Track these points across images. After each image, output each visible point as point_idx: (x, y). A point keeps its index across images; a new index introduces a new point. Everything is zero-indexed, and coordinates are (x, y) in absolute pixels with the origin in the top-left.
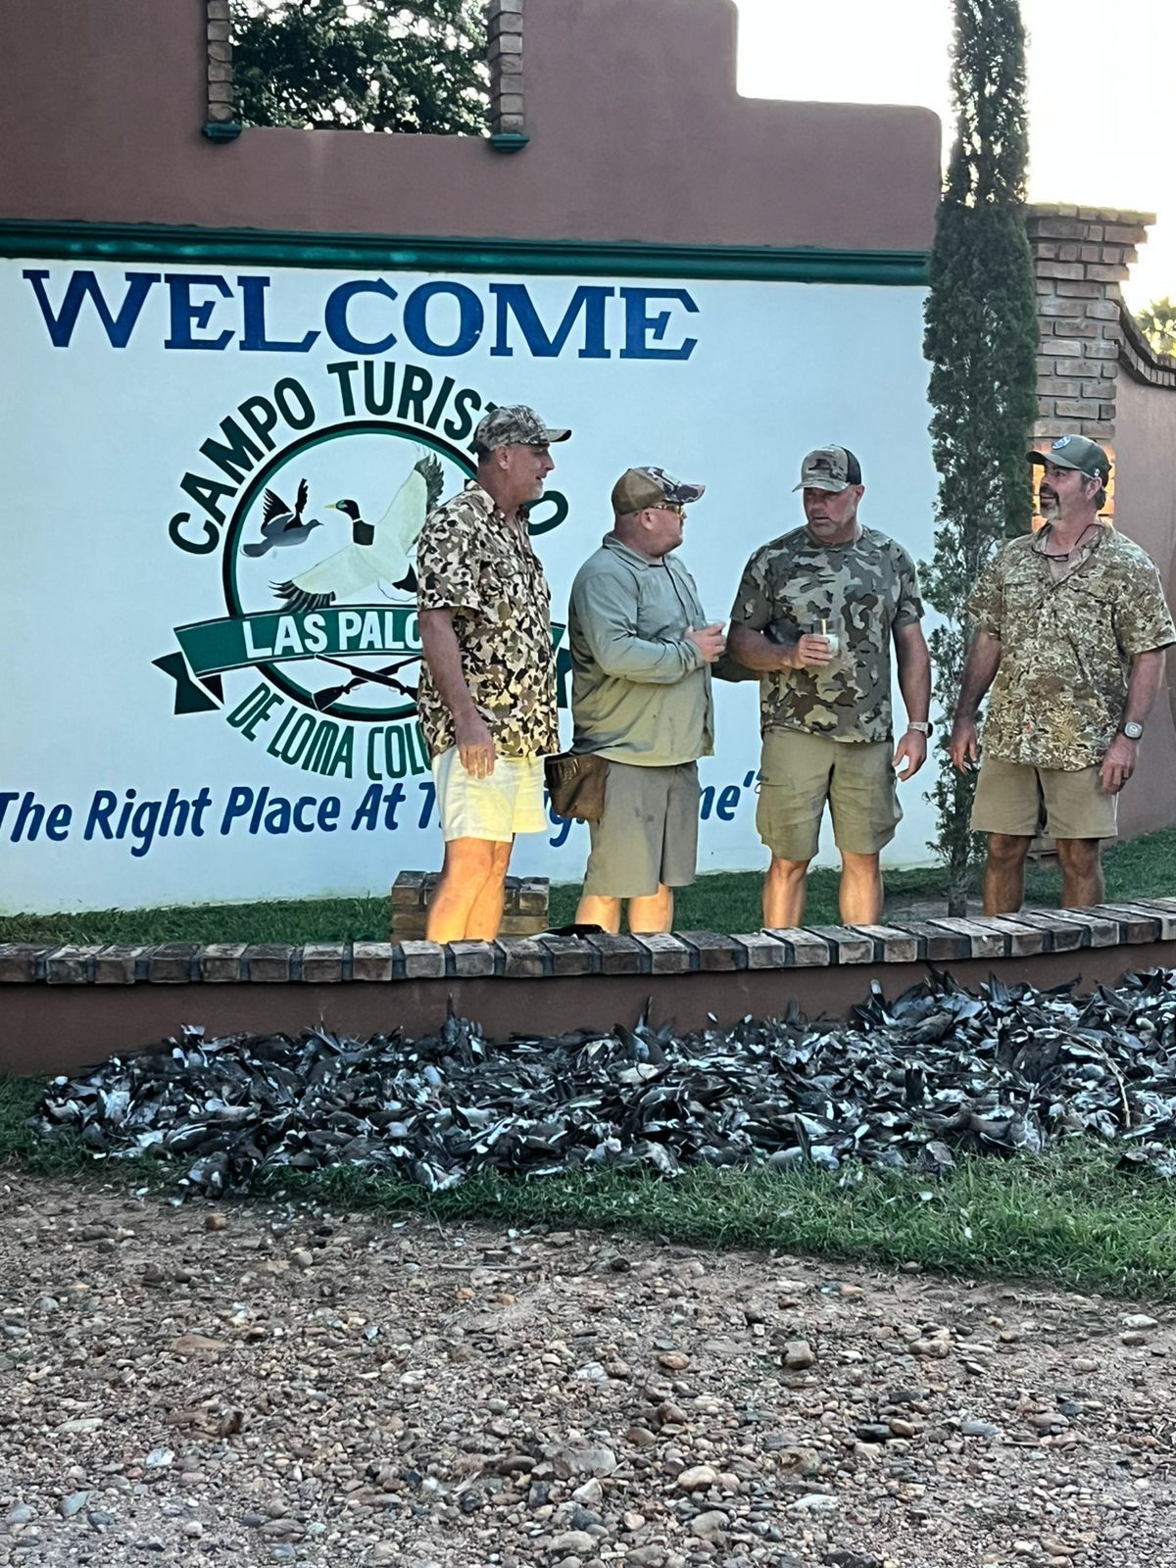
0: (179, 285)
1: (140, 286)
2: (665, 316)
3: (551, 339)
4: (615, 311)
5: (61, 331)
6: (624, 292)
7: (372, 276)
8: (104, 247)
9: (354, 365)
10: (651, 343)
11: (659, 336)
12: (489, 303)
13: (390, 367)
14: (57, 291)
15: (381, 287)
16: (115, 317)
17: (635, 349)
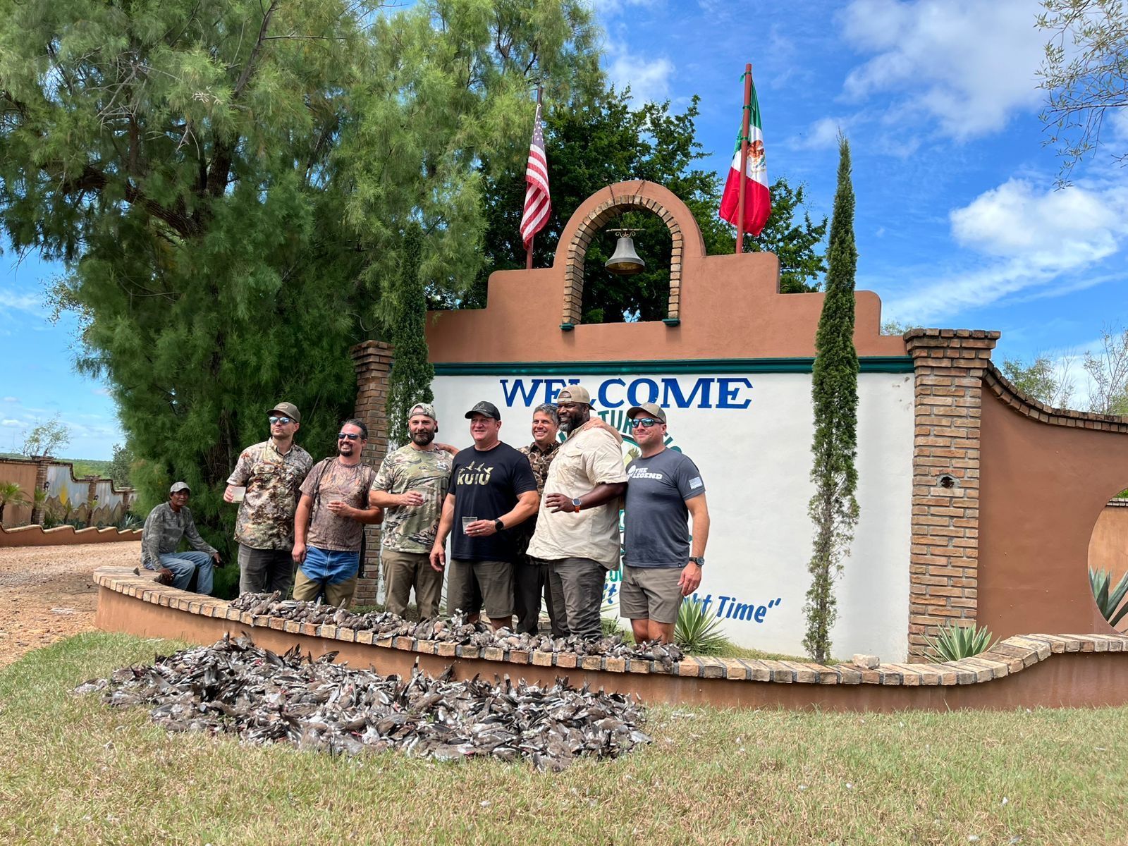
0: (549, 383)
1: (536, 384)
2: (737, 390)
3: (686, 400)
4: (715, 388)
5: (510, 401)
6: (719, 380)
7: (617, 377)
8: (523, 371)
9: (607, 412)
10: (730, 401)
11: (734, 398)
12: (661, 386)
13: (621, 413)
14: (510, 387)
15: (620, 382)
16: (527, 395)
17: (723, 404)
